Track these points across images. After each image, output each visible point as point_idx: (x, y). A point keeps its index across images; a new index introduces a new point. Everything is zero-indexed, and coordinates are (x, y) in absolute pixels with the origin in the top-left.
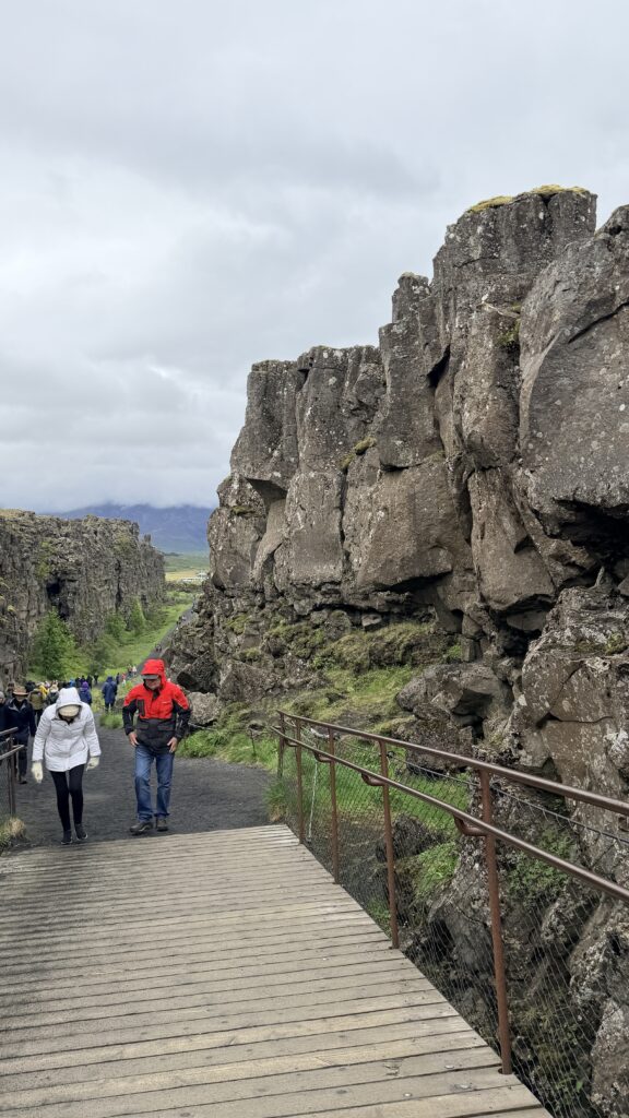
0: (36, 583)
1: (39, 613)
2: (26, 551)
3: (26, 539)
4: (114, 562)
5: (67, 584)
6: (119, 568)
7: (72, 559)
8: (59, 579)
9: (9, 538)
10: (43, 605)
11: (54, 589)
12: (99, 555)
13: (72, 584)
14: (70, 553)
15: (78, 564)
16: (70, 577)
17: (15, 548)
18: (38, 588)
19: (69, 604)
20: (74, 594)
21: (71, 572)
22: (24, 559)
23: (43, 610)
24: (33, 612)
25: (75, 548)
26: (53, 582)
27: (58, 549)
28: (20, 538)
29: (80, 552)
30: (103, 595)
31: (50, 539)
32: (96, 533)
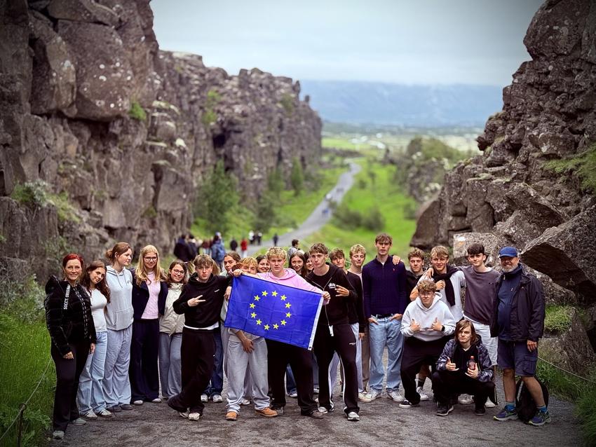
0: (202, 130)
1: (205, 163)
2: (194, 94)
3: (195, 80)
4: (276, 119)
5: (233, 135)
6: (281, 127)
7: (238, 109)
8: (224, 130)
9: (177, 77)
10: (208, 155)
11: (219, 140)
12: (264, 110)
13: (239, 136)
14: (237, 103)
15: (244, 115)
16: (236, 128)
17: (183, 89)
18: (204, 137)
19: (234, 156)
20: (240, 146)
21: (238, 123)
22: (192, 103)
23: (209, 161)
24: (198, 162)
25: (242, 98)
26: (218, 132)
27: (224, 98)
28: (188, 78)
29: (246, 103)
30: (266, 152)
31: (215, 88)
32: (261, 85)
